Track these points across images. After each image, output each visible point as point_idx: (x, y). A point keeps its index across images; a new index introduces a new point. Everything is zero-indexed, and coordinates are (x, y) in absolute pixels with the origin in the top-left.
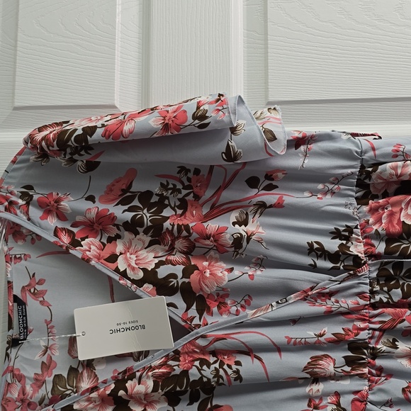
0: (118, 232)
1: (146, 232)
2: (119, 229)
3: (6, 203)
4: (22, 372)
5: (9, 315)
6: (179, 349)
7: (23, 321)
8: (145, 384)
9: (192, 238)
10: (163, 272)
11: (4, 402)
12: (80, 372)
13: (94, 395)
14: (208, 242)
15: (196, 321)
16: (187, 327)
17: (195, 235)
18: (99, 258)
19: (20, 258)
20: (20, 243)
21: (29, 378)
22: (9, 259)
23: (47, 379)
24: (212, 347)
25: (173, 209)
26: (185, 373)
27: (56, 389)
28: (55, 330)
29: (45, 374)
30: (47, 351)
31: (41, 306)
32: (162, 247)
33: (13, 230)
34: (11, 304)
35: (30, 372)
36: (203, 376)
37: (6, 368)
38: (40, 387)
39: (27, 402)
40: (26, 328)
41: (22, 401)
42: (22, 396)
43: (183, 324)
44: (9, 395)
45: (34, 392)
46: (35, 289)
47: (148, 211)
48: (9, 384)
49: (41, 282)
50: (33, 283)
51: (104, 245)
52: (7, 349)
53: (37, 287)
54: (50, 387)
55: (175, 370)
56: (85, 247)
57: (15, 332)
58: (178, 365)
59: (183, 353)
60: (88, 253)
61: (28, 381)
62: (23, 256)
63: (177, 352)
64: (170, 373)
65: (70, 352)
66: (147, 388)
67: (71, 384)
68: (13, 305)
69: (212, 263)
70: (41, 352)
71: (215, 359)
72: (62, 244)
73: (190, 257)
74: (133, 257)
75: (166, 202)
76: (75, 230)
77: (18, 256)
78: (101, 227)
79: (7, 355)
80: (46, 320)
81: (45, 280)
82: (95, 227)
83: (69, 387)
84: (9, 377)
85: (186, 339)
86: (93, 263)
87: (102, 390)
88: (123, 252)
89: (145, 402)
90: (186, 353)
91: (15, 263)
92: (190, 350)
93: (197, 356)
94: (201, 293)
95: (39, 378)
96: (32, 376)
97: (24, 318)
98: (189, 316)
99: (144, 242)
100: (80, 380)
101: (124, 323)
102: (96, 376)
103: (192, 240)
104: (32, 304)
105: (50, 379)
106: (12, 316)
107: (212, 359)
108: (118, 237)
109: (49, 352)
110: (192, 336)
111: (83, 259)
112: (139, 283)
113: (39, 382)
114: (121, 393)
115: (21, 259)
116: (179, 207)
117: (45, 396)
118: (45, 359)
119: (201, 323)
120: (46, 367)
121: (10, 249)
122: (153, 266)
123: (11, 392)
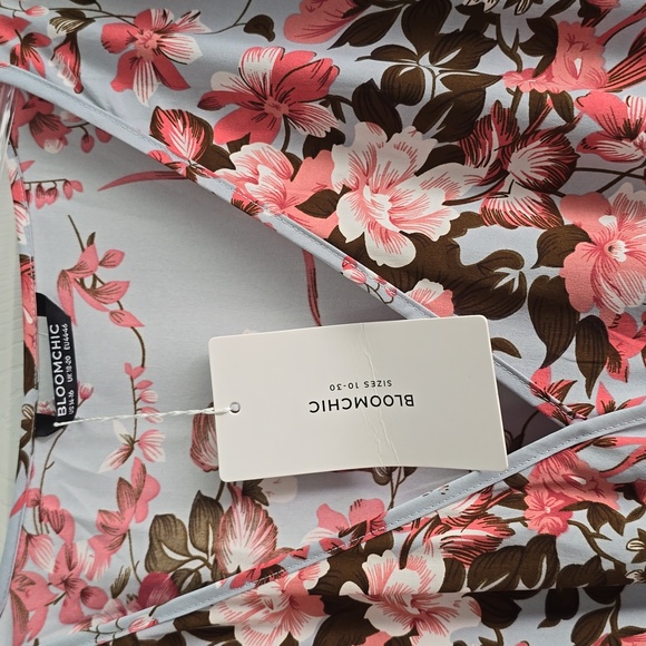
0: (338, 125)
1: (422, 124)
2: (339, 115)
3: (15, 42)
4: (65, 506)
5: (26, 351)
6: (526, 474)
7: (64, 366)
8: (420, 568)
9: (574, 138)
10: (475, 247)
11: (17, 585)
12: (225, 509)
13: (270, 589)
14: (626, 149)
15: (576, 395)
16: (548, 410)
17: (587, 125)
18: (282, 202)
19: (53, 191)
20: (52, 148)
21: (84, 523)
22: (20, 194)
23: (133, 525)
24: (628, 475)
25: (511, 53)
26: (545, 544)
27: (158, 555)
28: (152, 394)
29: (129, 511)
30: (131, 450)
31: (112, 326)
32: (469, 168)
33: (31, 113)
34: (30, 320)
35: (86, 505)
36: (600, 554)
37: (19, 494)
38: (114, 547)
39: (80, 587)
40: (73, 386)
41: (67, 584)
42: (65, 572)
43: (537, 402)
44: (29, 567)
45: (99, 561)
46: (95, 278)
47: (433, 60)
48: (29, 537)
49: (110, 260)
50: (90, 263)
51: (296, 163)
52: (23, 443)
53: (101, 272)
54: (141, 547)
55: (512, 532)
56: (242, 170)
57: (43, 398)
58: (522, 520)
59: (537, 486)
60: (249, 187)
61: (80, 530)
62: (60, 186)
63: (517, 483)
64: (498, 540)
65: (195, 454)
66: (426, 581)
67: (200, 541)
68: (36, 323)
69: (629, 220)
70: (115, 454)
71: (635, 505)
72: (175, 159)
73: (556, 199)
74: (383, 199)
75: (490, 33)
76: (211, 118)
77: (46, 186)
78: (285, 109)
79: (23, 458)
80: (128, 366)
81: (123, 254)
82: (267, 108)
83: (194, 552)
84: (28, 517)
85: (547, 446)
86: (266, 215)
87: (292, 576)
88: (351, 184)
89: (415, 611)
90: (546, 486)
91: (39, 206)
92: (559, 478)
93: (576, 496)
94: (596, 312)
95: (110, 524)
96: (93, 516)
97: (68, 358)
98: (555, 380)
99: (412, 156)
100: (224, 531)
101: (351, 386)
102: (270, 521)
103: (574, 145)
104: (88, 321)
105: (141, 529)
106: (33, 351)
107: (625, 507)
108: (336, 138)
109: (137, 452)
110: (567, 438)
111: (237, 204)
112: (403, 278)
113: (111, 535)
114: (349, 588)
115: (56, 195)
116: (530, 48)
117: (127, 575)
118: (127, 471)
119: (593, 401)
120: (131, 492)
121: (24, 167)
122: (445, 229)
123: (35, 560)
